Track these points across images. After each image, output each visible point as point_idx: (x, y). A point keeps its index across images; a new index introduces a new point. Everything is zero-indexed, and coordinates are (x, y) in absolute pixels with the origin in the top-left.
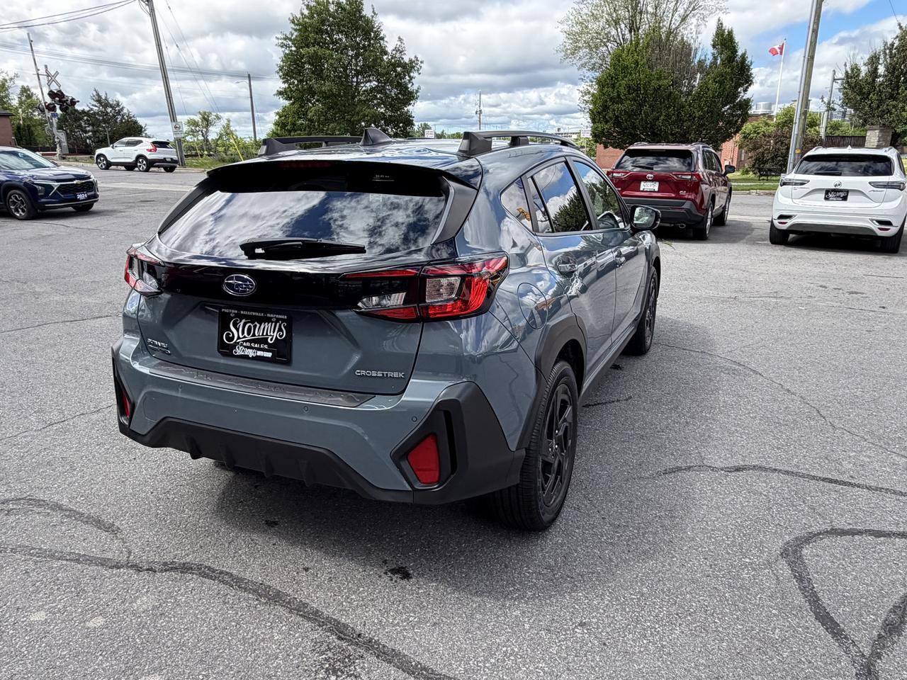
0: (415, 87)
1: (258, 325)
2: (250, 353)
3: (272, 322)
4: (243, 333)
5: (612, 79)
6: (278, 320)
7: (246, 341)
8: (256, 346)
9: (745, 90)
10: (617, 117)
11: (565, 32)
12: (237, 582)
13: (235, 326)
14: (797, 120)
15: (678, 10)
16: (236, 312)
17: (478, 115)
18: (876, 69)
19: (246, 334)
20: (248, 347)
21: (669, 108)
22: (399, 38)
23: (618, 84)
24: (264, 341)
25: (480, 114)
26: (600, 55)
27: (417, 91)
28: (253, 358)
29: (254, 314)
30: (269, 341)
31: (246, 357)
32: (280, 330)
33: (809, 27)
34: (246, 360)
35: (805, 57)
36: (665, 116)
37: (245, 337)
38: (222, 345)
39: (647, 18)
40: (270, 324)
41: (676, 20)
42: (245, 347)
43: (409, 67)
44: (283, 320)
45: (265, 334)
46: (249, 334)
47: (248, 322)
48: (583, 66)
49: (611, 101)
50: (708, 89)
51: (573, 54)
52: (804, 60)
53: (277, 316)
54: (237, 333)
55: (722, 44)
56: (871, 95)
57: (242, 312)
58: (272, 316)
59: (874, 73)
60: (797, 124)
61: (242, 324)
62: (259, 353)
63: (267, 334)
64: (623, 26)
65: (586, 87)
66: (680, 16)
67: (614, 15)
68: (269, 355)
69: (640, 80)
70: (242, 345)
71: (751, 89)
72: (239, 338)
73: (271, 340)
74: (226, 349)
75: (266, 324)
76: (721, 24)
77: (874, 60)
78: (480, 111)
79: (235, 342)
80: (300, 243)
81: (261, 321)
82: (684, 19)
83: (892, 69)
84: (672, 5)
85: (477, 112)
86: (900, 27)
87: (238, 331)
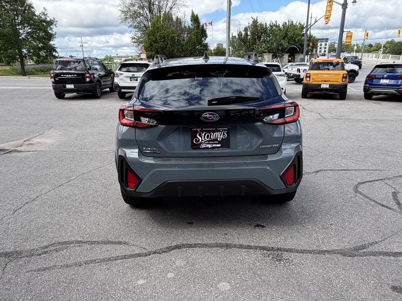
0: (54, 33)
1: (212, 134)
2: (209, 146)
3: (220, 131)
4: (204, 138)
5: (153, 33)
6: (223, 130)
7: (206, 141)
8: (212, 142)
9: (205, 39)
10: (157, 49)
11: (120, 10)
12: (206, 245)
13: (200, 135)
15: (168, 4)
16: (200, 129)
17: (81, 47)
18: (247, 33)
19: (206, 138)
20: (208, 144)
21: (178, 46)
22: (44, 8)
23: (155, 35)
24: (216, 140)
25: (82, 46)
26: (137, 22)
27: (55, 34)
28: (211, 148)
29: (210, 129)
30: (218, 139)
31: (208, 148)
32: (224, 134)
33: (227, 16)
34: (207, 149)
36: (177, 49)
37: (206, 140)
38: (193, 144)
39: (156, 7)
40: (219, 133)
41: (168, 9)
42: (206, 144)
43: (50, 23)
44: (225, 130)
45: (216, 137)
46: (207, 138)
47: (207, 133)
48: (131, 26)
49: (153, 42)
50: (192, 39)
51: (125, 20)
52: (227, 29)
53: (223, 129)
54: (201, 138)
55: (195, 20)
56: (247, 43)
57: (204, 129)
58: (220, 129)
59: (246, 35)
61: (203, 134)
62: (214, 145)
63: (217, 137)
64: (146, 9)
65: (133, 36)
66: (169, 7)
67: (141, 4)
68: (219, 145)
69: (165, 34)
70: (204, 143)
71: (207, 39)
72: (202, 140)
73: (220, 139)
74: (196, 146)
75: (217, 133)
76: (193, 12)
77: (246, 30)
78: (82, 45)
79: (200, 142)
80: (235, 97)
81: (213, 132)
82: (171, 8)
83: (252, 33)
84: (165, 2)
85: (80, 46)
86: (253, 18)
87: (201, 137)
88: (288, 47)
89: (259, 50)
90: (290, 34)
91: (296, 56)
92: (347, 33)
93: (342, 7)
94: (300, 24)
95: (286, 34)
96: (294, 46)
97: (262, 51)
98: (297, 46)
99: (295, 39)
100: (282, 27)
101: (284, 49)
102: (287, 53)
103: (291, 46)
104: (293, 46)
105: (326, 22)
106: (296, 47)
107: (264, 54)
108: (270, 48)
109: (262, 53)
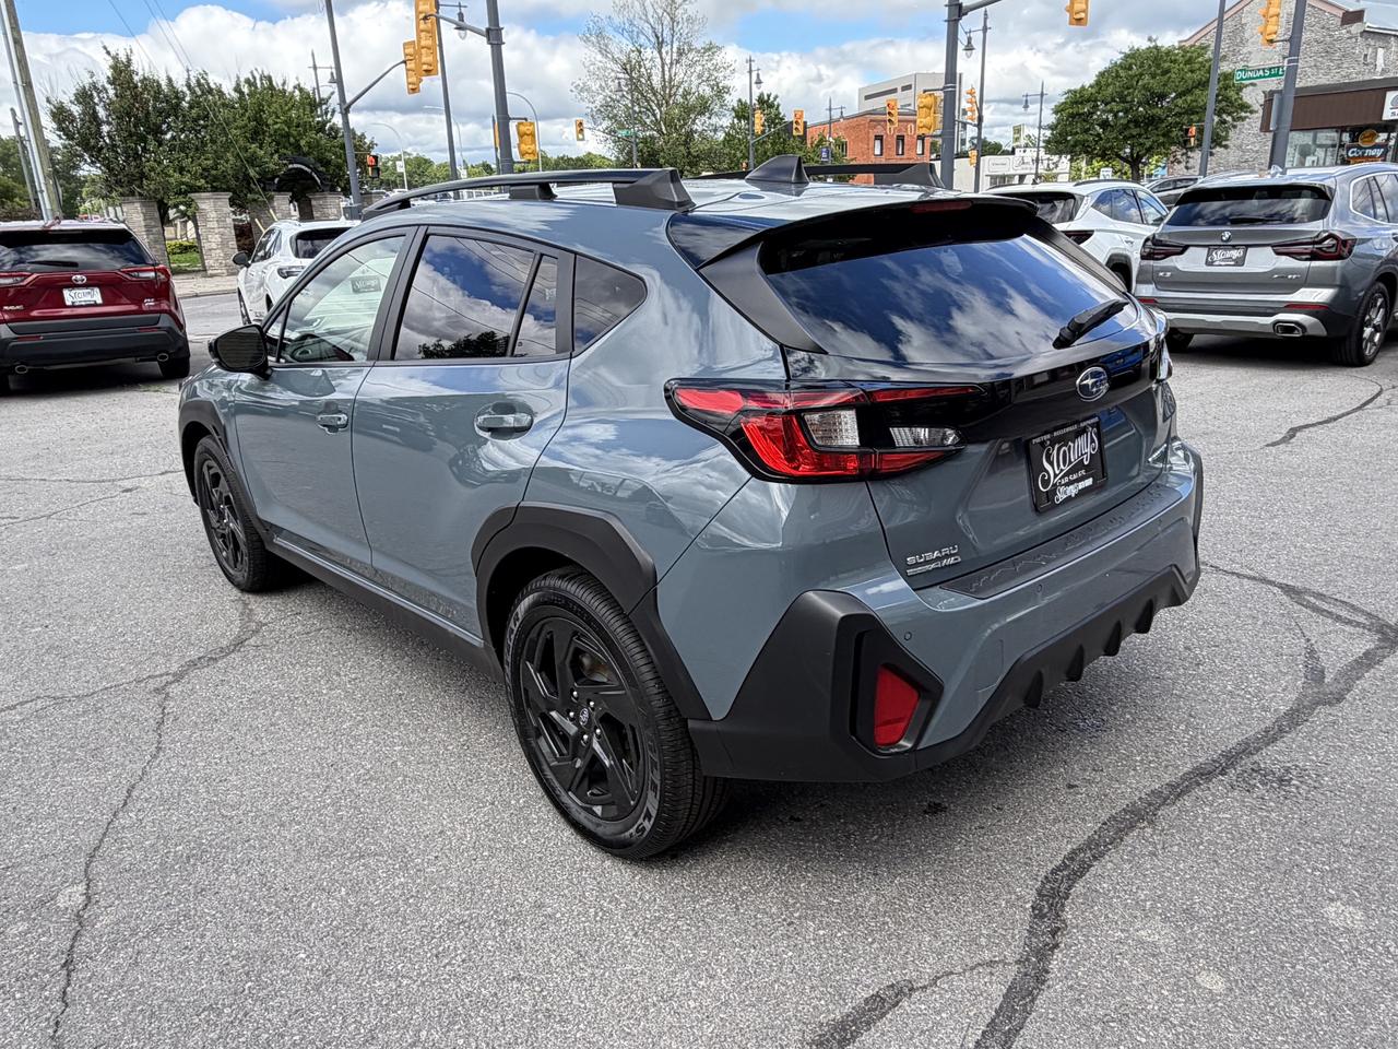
1: (1072, 445)
2: (1072, 490)
3: (1083, 434)
4: (1059, 465)
6: (1090, 428)
7: (1064, 476)
8: (1075, 476)
13: (1048, 459)
14: (43, 186)
16: (1049, 436)
18: (95, 112)
19: (1062, 466)
20: (1068, 484)
24: (1082, 464)
28: (1076, 496)
29: (1064, 431)
30: (1086, 461)
31: (1069, 499)
32: (1092, 440)
34: (1070, 505)
35: (16, 83)
37: (1062, 470)
38: (1039, 498)
40: (1082, 438)
42: (1065, 485)
44: (1092, 424)
45: (1080, 454)
46: (1064, 462)
47: (1062, 446)
52: (17, 89)
53: (1087, 422)
54: (1053, 468)
57: (1054, 434)
58: (1084, 424)
59: (92, 118)
60: (45, 194)
61: (1055, 453)
62: (1080, 486)
63: (1082, 454)
68: (1089, 482)
70: (1060, 484)
72: (1056, 476)
74: (1046, 503)
75: (1079, 438)
77: (84, 97)
79: (1053, 484)
81: (1073, 437)
86: (108, 53)
87: (1052, 465)
88: (280, 170)
89: (172, 180)
90: (275, 124)
91: (314, 203)
92: (519, 124)
93: (489, 40)
94: (301, 90)
95: (258, 119)
96: (299, 166)
97: (183, 183)
98: (309, 167)
99: (297, 141)
100: (235, 95)
101: (270, 176)
102: (280, 189)
103: (290, 166)
104: (295, 166)
105: (411, 86)
106: (309, 170)
107: (197, 194)
108: (214, 172)
109: (186, 193)
